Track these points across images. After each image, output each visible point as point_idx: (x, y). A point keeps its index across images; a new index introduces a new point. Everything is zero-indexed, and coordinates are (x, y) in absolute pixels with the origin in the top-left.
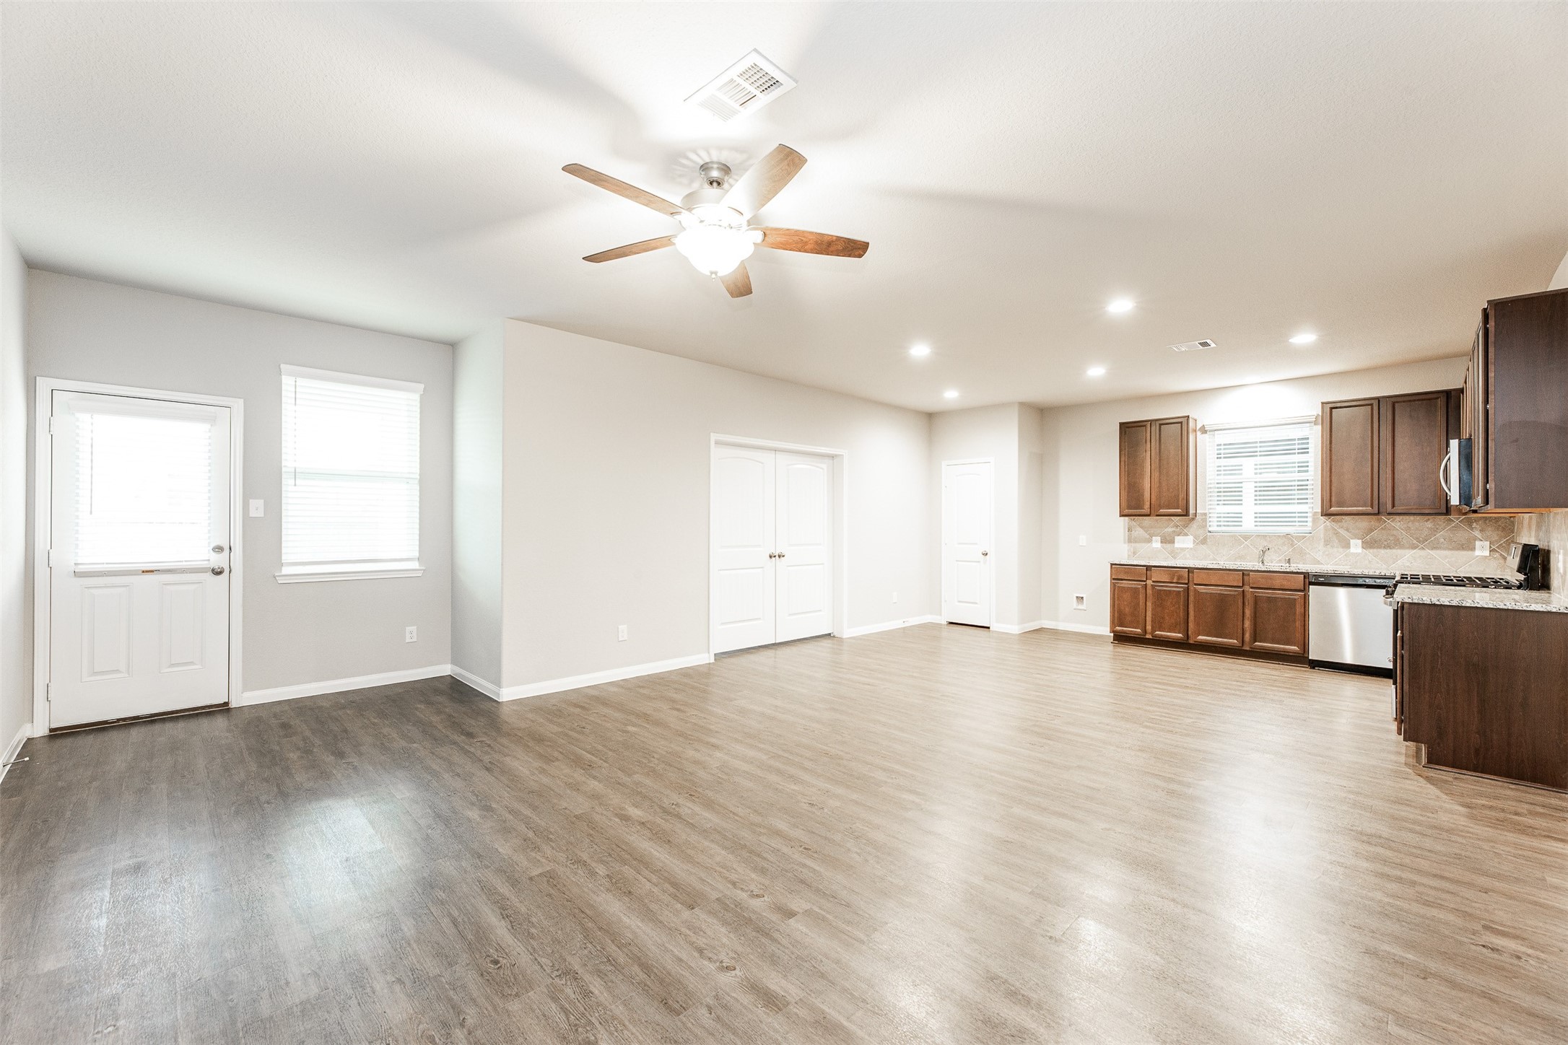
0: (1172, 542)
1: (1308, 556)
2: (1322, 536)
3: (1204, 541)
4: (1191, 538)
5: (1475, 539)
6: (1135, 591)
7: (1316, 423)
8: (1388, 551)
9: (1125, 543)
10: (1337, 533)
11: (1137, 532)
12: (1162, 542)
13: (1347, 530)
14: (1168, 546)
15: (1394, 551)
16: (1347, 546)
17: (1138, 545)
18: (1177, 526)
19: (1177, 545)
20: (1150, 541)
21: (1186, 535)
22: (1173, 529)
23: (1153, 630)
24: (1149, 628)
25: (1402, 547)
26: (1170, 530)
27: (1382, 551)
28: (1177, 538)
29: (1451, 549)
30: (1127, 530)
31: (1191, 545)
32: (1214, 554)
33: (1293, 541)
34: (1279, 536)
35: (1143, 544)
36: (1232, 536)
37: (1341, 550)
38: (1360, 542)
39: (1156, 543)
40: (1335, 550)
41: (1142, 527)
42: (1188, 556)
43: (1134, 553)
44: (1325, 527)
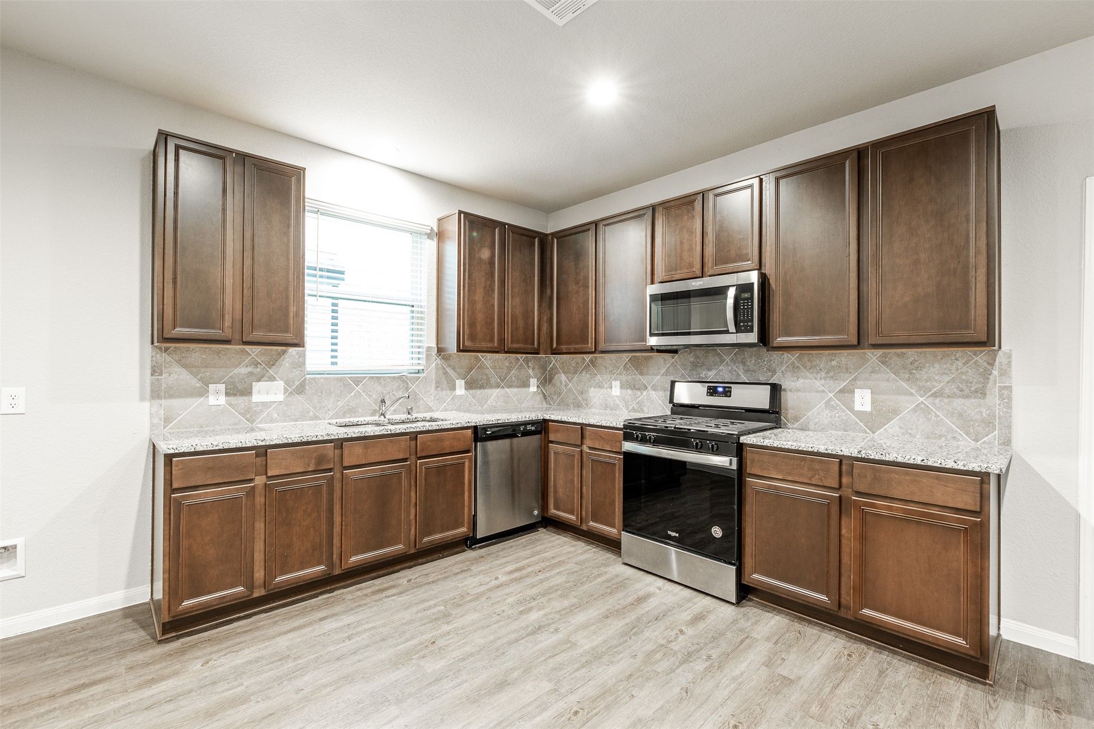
0: (247, 392)
1: (421, 402)
2: (434, 376)
3: (300, 389)
4: (280, 384)
5: (530, 377)
6: (233, 504)
7: (429, 236)
8: (482, 391)
9: (142, 399)
10: (446, 373)
11: (174, 376)
12: (227, 394)
13: (454, 369)
14: (240, 400)
15: (486, 390)
16: (453, 388)
17: (176, 403)
18: (256, 364)
19: (256, 398)
20: (203, 393)
21: (272, 379)
22: (250, 369)
23: (270, 574)
24: (259, 574)
25: (491, 387)
26: (243, 370)
27: (479, 392)
28: (257, 386)
29: (518, 387)
30: (149, 372)
31: (280, 397)
32: (315, 408)
33: (407, 384)
34: (394, 378)
35: (188, 400)
36: (341, 380)
37: (449, 392)
38: (463, 381)
39: (217, 398)
40: (444, 392)
41: (185, 366)
42: (275, 415)
43: (167, 420)
44: (437, 365)
